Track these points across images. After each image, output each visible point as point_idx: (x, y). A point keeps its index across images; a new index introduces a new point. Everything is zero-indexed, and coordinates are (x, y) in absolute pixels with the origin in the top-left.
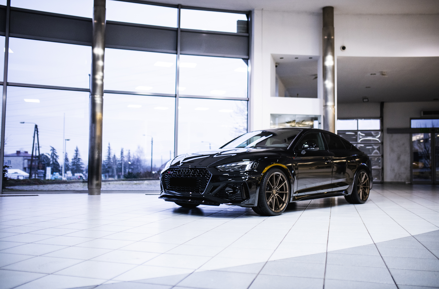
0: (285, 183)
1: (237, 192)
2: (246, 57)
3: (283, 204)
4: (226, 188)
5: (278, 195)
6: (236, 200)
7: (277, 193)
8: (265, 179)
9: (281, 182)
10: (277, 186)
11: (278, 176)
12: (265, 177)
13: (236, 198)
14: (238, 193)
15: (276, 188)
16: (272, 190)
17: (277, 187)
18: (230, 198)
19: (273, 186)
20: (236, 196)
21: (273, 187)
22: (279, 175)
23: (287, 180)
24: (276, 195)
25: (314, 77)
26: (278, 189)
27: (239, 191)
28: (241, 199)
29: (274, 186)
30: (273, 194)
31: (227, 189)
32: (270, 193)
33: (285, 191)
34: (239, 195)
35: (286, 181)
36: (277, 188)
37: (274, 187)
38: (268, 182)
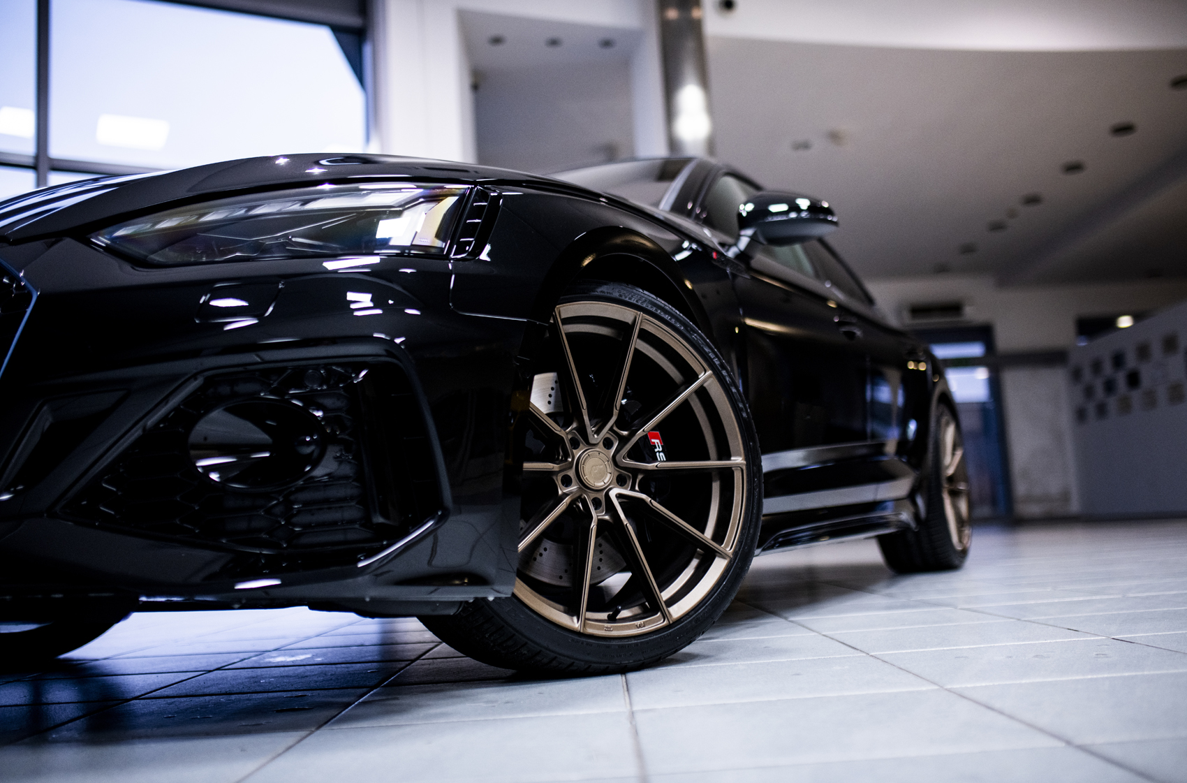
1: (314, 459)
2: (352, 20)
6: (308, 540)
14: (327, 466)
27: (334, 450)
31: (218, 423)
34: (331, 492)
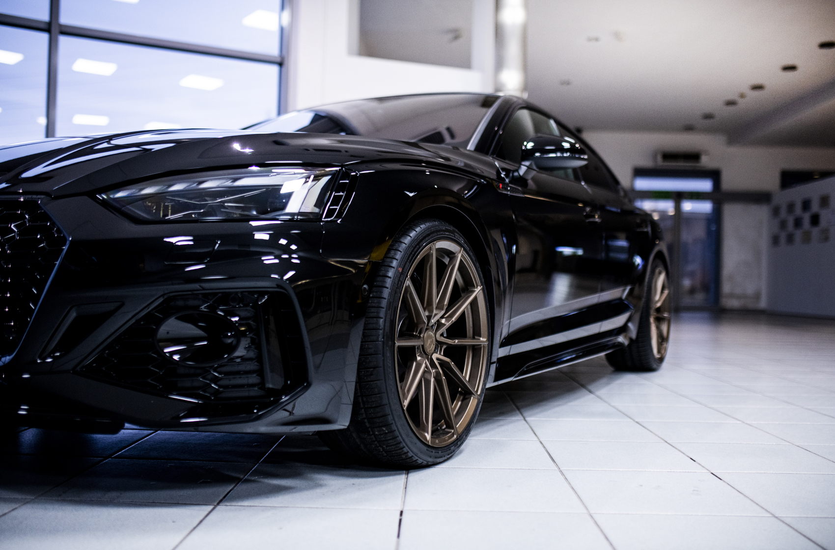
0: (476, 298)
1: (233, 348)
3: (462, 401)
4: (160, 322)
5: (445, 355)
6: (224, 395)
7: (439, 344)
8: (390, 274)
9: (458, 294)
10: (443, 312)
11: (446, 260)
12: (395, 263)
13: (224, 382)
14: (240, 352)
15: (438, 321)
16: (420, 333)
17: (442, 317)
18: (187, 384)
19: (427, 313)
20: (227, 374)
21: (424, 314)
22: (451, 255)
23: (482, 285)
24: (435, 356)
25: (450, 36)
26: (444, 325)
27: (245, 342)
28: (255, 392)
29: (431, 311)
30: (425, 354)
31: (172, 326)
32: (413, 348)
33: (474, 338)
34: (242, 368)
35: (478, 291)
36: (443, 321)
37: (429, 318)
38: (408, 288)
